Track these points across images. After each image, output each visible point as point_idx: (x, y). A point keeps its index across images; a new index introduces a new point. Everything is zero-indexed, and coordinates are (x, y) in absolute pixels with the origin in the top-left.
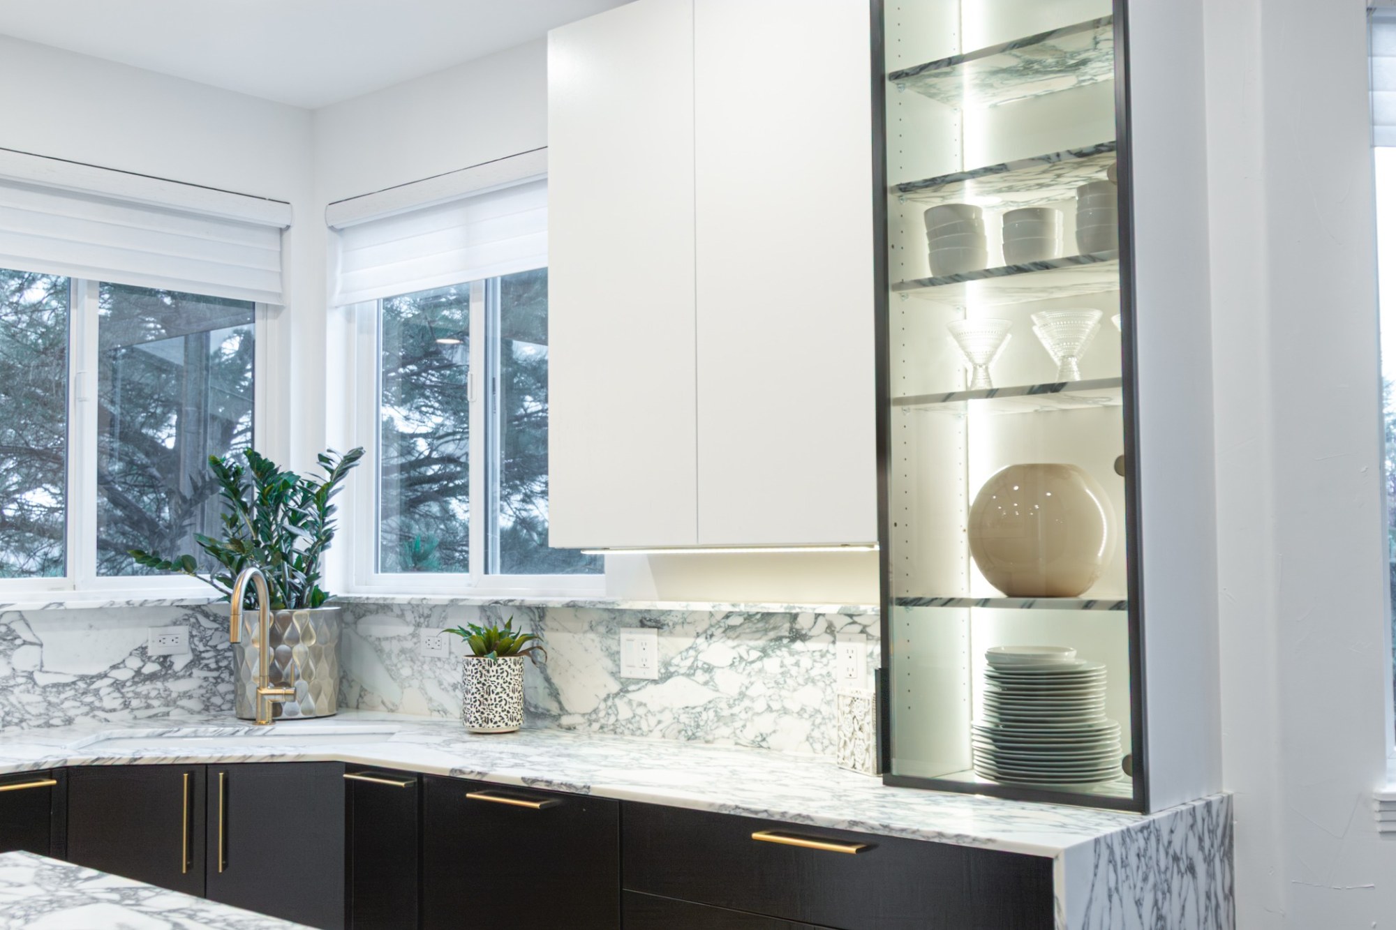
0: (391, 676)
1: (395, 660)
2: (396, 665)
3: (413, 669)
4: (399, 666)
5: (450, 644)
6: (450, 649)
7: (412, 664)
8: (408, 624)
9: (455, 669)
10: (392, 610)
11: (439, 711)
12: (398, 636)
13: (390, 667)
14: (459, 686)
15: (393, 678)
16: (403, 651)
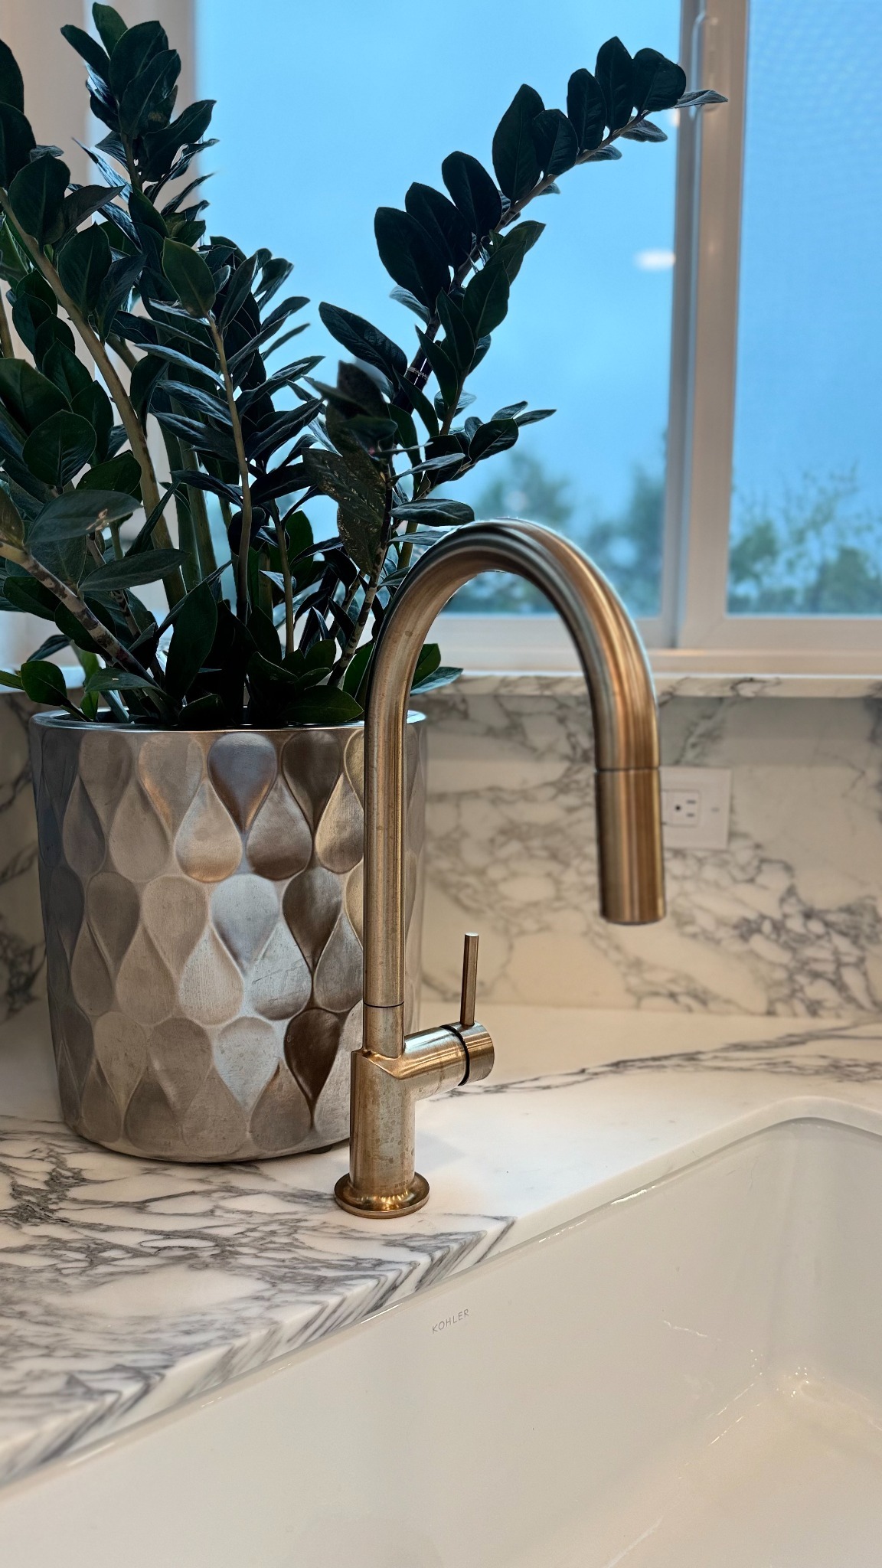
0: (457, 901)
1: (474, 857)
2: (481, 872)
3: (557, 883)
4: (495, 873)
5: (732, 810)
6: (731, 822)
7: (554, 867)
8: (537, 755)
9: (751, 881)
10: (465, 715)
11: (673, 996)
12: (491, 789)
13: (453, 878)
14: (767, 927)
15: (466, 909)
16: (511, 831)
